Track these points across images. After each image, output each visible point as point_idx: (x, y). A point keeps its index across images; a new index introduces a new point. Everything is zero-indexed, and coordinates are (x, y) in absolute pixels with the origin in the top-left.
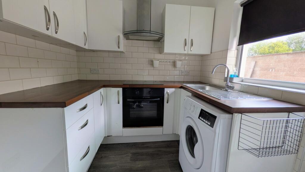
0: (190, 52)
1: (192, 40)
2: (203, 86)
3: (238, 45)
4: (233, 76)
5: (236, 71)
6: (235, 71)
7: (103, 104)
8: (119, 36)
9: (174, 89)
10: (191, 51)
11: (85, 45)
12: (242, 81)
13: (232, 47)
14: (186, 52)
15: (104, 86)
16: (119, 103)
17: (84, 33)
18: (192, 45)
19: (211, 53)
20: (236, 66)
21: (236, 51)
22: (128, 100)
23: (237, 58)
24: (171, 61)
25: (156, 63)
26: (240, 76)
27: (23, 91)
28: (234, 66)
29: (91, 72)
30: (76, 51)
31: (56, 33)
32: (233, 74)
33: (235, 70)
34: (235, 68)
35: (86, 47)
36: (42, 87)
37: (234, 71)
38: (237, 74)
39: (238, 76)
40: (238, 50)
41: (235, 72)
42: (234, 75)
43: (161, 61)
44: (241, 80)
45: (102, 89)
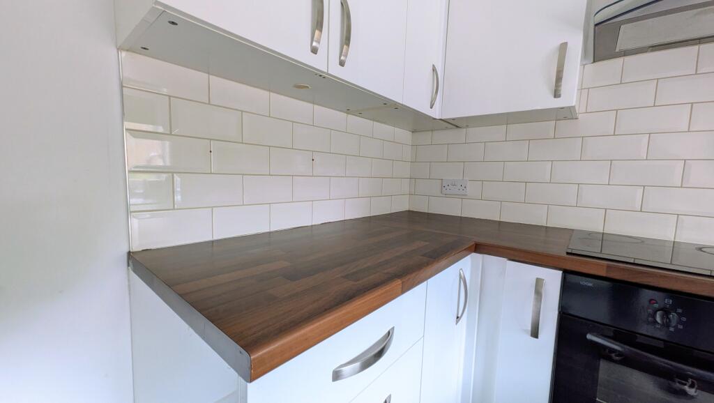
7: (464, 319)
8: (563, 47)
11: (431, 108)
15: (478, 248)
16: (535, 333)
17: (434, 70)
22: (589, 336)
27: (270, 233)
29: (444, 189)
30: (414, 132)
31: (342, 64)
35: (436, 113)
36: (315, 225)
45: (469, 256)
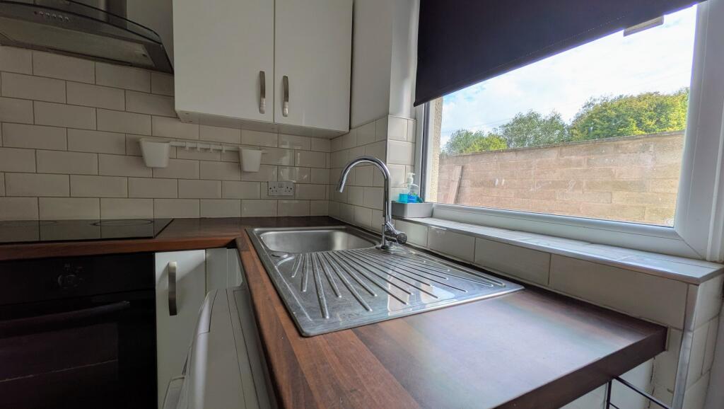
0: (280, 120)
1: (285, 79)
2: (327, 233)
3: (415, 104)
4: (406, 199)
5: (414, 183)
6: (412, 183)
9: (203, 251)
10: (284, 115)
12: (432, 216)
13: (399, 109)
14: (266, 118)
18: (286, 96)
19: (350, 128)
20: (413, 166)
21: (411, 122)
23: (415, 143)
24: (225, 148)
25: (158, 153)
26: (428, 199)
28: (409, 167)
32: (407, 191)
33: (412, 179)
34: (412, 174)
37: (408, 181)
38: (417, 192)
39: (421, 199)
40: (415, 119)
41: (413, 187)
42: (409, 196)
43: (184, 144)
44: (427, 211)
